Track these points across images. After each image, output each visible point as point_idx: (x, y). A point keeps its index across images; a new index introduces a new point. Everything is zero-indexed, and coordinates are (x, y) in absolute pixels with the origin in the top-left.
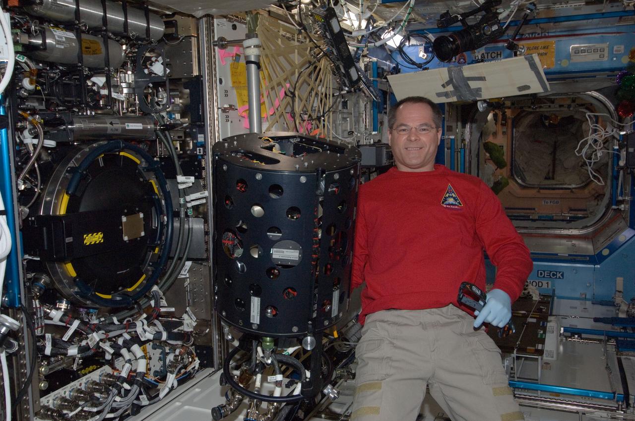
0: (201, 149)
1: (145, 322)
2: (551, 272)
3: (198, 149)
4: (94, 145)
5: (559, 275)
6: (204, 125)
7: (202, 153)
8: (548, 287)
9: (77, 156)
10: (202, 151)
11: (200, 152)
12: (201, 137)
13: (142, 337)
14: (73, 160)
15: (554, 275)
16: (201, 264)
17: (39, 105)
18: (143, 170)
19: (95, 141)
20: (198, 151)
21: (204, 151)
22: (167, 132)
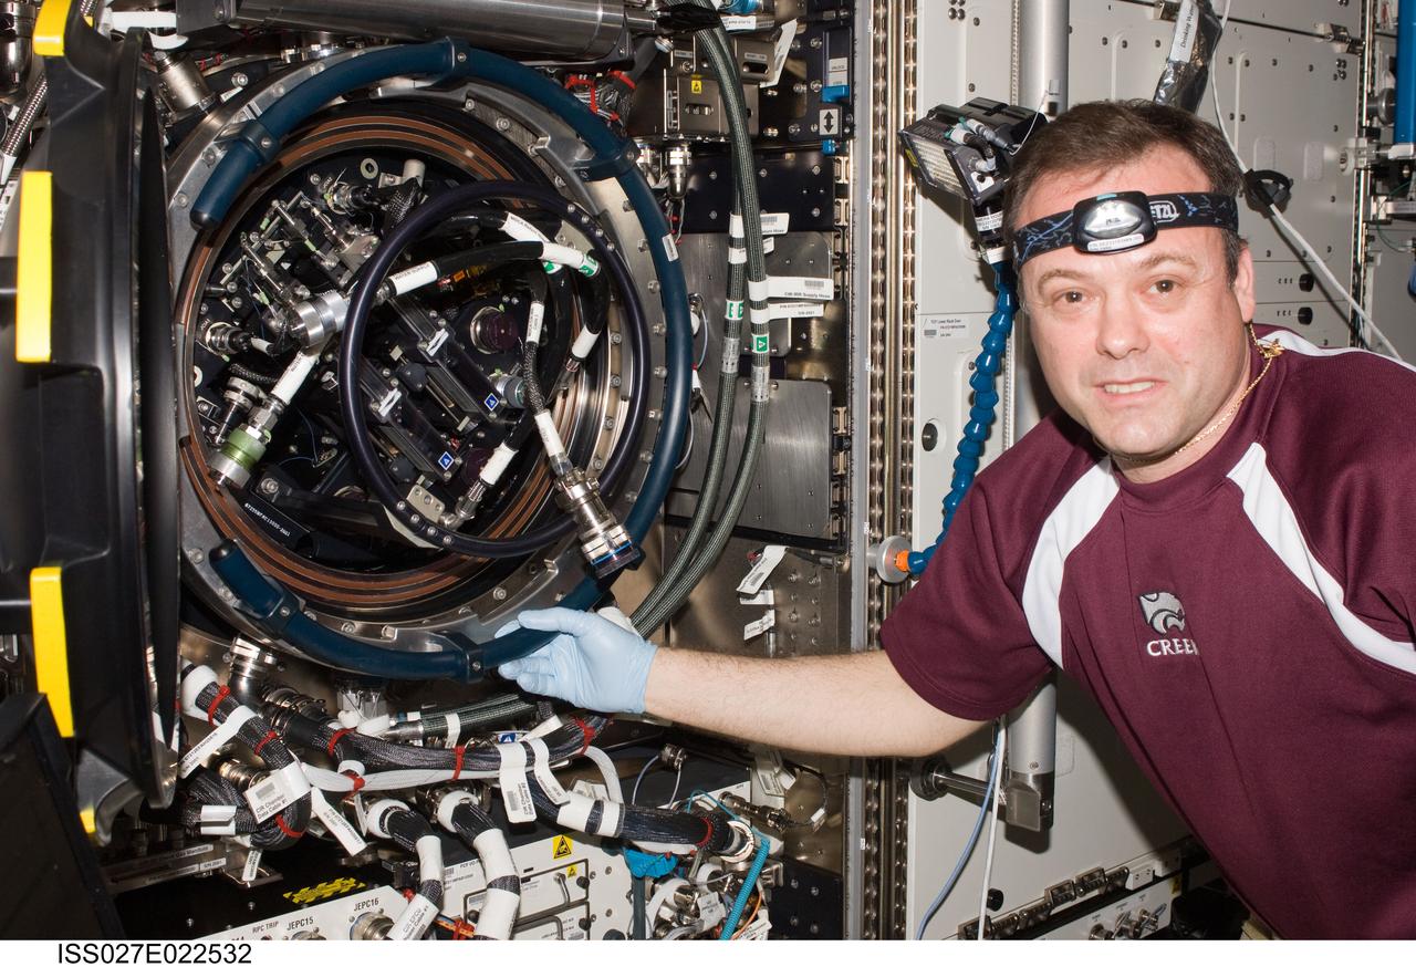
0: (835, 112)
1: (542, 751)
3: (823, 113)
6: (850, 22)
7: (834, 131)
9: (274, 88)
10: (834, 122)
11: (829, 127)
12: (840, 70)
13: (515, 810)
16: (815, 560)
18: (578, 172)
20: (823, 122)
21: (847, 124)
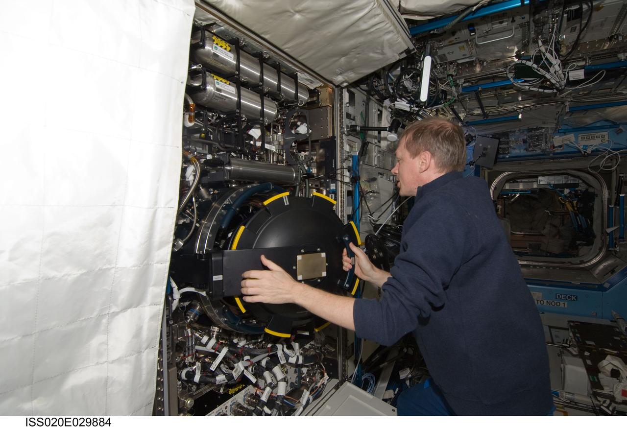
0: (333, 195)
1: (285, 344)
2: (567, 295)
3: (330, 195)
4: (248, 187)
5: (573, 298)
6: (336, 176)
8: (564, 306)
9: (233, 195)
10: (333, 197)
12: (334, 186)
13: (281, 360)
14: (229, 198)
15: (569, 297)
17: (203, 149)
19: (249, 183)
21: (335, 197)
22: (307, 180)
